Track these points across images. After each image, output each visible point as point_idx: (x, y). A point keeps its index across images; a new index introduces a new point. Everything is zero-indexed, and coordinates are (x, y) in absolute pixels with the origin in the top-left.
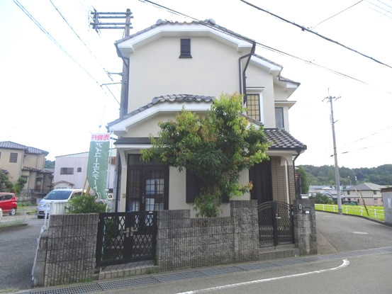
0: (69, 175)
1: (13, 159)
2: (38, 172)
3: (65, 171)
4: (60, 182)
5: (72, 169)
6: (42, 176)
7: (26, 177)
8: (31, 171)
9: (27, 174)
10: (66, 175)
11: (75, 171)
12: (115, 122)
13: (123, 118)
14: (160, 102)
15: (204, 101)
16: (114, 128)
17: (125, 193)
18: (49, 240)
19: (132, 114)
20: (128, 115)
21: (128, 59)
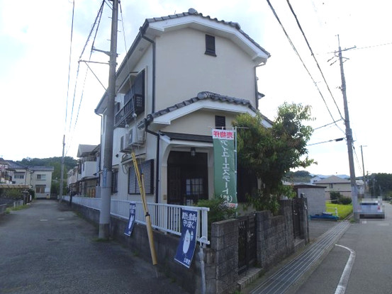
12: (160, 114)
13: (168, 110)
14: (205, 99)
15: (242, 103)
16: (158, 120)
17: (166, 194)
18: (218, 253)
19: (177, 107)
20: (173, 107)
21: (153, 42)
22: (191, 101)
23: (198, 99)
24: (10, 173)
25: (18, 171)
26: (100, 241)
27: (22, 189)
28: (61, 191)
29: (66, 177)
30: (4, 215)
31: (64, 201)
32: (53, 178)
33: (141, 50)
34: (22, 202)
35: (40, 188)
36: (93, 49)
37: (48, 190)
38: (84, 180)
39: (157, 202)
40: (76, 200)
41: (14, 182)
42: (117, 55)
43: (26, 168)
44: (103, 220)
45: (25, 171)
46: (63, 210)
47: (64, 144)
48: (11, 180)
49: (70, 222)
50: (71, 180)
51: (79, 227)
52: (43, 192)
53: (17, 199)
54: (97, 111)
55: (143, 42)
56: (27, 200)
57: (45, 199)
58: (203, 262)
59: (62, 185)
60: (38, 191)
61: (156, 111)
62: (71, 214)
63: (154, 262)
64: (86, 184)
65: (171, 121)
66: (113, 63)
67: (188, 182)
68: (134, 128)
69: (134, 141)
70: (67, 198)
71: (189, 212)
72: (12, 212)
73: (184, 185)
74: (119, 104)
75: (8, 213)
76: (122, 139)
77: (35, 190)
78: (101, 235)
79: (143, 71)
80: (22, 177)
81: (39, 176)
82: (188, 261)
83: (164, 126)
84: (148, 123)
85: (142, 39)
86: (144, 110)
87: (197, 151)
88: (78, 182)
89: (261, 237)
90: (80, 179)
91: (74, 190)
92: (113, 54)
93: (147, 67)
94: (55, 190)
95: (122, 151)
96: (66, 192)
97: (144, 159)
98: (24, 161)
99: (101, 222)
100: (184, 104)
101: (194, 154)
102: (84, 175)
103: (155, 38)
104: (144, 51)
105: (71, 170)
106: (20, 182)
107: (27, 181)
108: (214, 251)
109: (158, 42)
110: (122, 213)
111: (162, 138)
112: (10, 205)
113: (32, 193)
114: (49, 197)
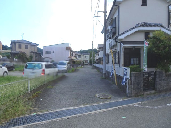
0: (49, 55)
1: (27, 48)
2: (36, 53)
3: (48, 53)
4: (46, 57)
5: (51, 52)
6: (37, 55)
7: (32, 55)
8: (34, 53)
9: (32, 54)
10: (48, 55)
11: (52, 52)
12: (120, 35)
13: (123, 33)
14: (139, 26)
15: (157, 25)
16: (120, 37)
17: (123, 63)
18: (133, 82)
19: (127, 31)
20: (125, 32)
21: (119, 6)
22: (133, 28)
23: (136, 27)
24: (77, 56)
25: (79, 55)
26: (103, 78)
27: (81, 61)
28: (93, 62)
29: (94, 57)
30: (76, 69)
31: (94, 66)
32: (90, 57)
33: (115, 9)
34: (81, 66)
35: (86, 61)
36: (98, 12)
37: (88, 62)
38: (100, 58)
39: (120, 66)
40: (97, 65)
41: (78, 59)
42: (107, 12)
43: (81, 54)
44: (104, 72)
45: (81, 55)
46: (93, 69)
47: (93, 45)
48: (77, 58)
49: (95, 73)
50: (96, 58)
51: (98, 74)
52: (87, 62)
53: (79, 65)
54: (102, 32)
55: (115, 7)
56: (82, 65)
57: (88, 65)
58: (128, 84)
59: (93, 60)
60: (85, 62)
61: (120, 33)
62: (96, 70)
63: (116, 84)
64: (101, 60)
65: (125, 37)
66: (105, 16)
67: (132, 59)
68: (113, 40)
69: (113, 45)
70: (95, 65)
71: (125, 69)
72: (78, 69)
73: (131, 61)
74: (109, 30)
75: (77, 69)
76: (110, 43)
77: (84, 62)
78: (103, 77)
79: (116, 18)
80: (80, 57)
81: (85, 57)
82: (124, 84)
83: (122, 39)
84: (116, 38)
85: (114, 6)
86: (116, 33)
87: (135, 47)
88: (98, 59)
89: (157, 80)
90: (99, 58)
91: (97, 62)
92: (105, 12)
93: (117, 16)
94: (91, 62)
95: (110, 48)
96: (95, 62)
97: (116, 51)
98: (81, 51)
99: (103, 73)
100: (130, 30)
101: (134, 49)
102: (100, 56)
103: (119, 5)
104: (116, 10)
105: (96, 54)
106: (80, 59)
107: (82, 59)
108: (131, 81)
109: (120, 6)
110: (110, 70)
111: (122, 43)
112: (77, 67)
113: (84, 63)
114: (89, 64)
